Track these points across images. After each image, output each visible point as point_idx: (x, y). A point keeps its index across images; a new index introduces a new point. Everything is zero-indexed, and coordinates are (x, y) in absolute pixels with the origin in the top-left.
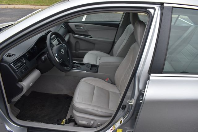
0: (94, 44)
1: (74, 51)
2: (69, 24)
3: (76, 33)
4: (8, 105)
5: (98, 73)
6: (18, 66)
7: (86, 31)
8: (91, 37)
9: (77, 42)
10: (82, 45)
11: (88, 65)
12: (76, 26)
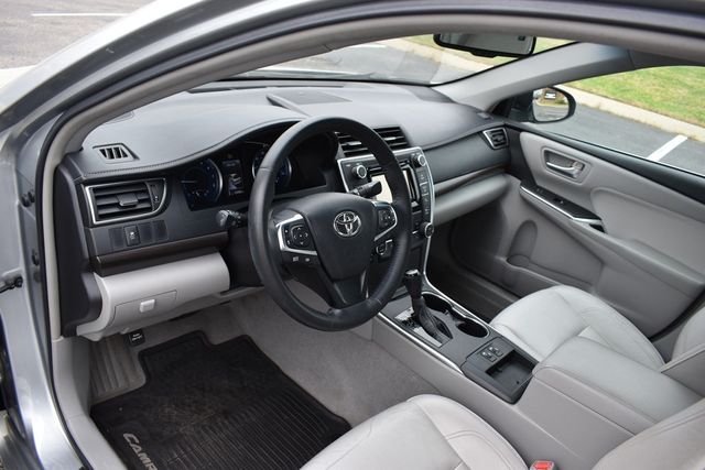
0: (602, 263)
1: (503, 259)
2: (524, 136)
3: (539, 183)
4: (56, 340)
5: (514, 408)
6: (117, 205)
7: (586, 192)
8: (599, 228)
9: (528, 224)
10: (546, 246)
11: (496, 346)
12: (548, 155)
